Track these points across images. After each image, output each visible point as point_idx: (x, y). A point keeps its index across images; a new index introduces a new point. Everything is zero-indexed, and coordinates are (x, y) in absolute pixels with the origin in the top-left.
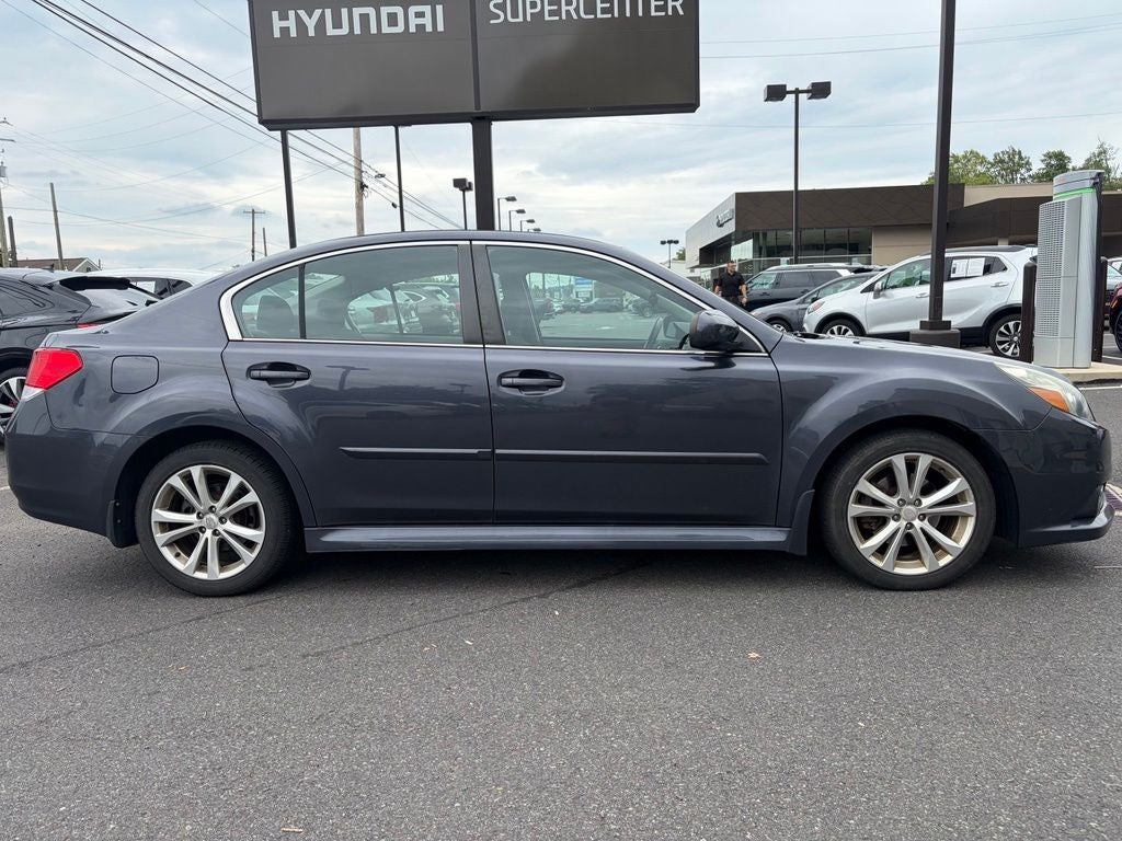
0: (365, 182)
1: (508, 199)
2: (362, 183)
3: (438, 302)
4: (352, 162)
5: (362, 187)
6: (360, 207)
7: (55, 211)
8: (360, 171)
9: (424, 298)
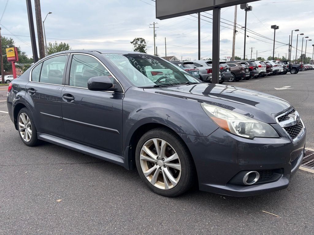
0: (237, 30)
1: (296, 31)
2: (235, 30)
3: (241, 67)
4: (233, 25)
5: (235, 31)
6: (234, 38)
7: (166, 45)
8: (235, 27)
9: (237, 65)
